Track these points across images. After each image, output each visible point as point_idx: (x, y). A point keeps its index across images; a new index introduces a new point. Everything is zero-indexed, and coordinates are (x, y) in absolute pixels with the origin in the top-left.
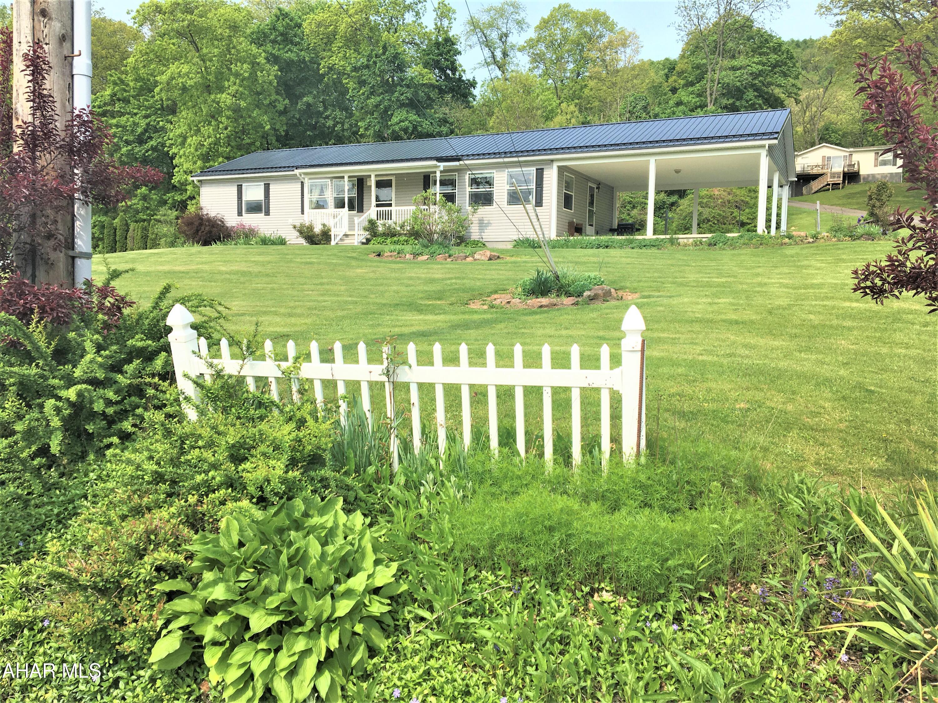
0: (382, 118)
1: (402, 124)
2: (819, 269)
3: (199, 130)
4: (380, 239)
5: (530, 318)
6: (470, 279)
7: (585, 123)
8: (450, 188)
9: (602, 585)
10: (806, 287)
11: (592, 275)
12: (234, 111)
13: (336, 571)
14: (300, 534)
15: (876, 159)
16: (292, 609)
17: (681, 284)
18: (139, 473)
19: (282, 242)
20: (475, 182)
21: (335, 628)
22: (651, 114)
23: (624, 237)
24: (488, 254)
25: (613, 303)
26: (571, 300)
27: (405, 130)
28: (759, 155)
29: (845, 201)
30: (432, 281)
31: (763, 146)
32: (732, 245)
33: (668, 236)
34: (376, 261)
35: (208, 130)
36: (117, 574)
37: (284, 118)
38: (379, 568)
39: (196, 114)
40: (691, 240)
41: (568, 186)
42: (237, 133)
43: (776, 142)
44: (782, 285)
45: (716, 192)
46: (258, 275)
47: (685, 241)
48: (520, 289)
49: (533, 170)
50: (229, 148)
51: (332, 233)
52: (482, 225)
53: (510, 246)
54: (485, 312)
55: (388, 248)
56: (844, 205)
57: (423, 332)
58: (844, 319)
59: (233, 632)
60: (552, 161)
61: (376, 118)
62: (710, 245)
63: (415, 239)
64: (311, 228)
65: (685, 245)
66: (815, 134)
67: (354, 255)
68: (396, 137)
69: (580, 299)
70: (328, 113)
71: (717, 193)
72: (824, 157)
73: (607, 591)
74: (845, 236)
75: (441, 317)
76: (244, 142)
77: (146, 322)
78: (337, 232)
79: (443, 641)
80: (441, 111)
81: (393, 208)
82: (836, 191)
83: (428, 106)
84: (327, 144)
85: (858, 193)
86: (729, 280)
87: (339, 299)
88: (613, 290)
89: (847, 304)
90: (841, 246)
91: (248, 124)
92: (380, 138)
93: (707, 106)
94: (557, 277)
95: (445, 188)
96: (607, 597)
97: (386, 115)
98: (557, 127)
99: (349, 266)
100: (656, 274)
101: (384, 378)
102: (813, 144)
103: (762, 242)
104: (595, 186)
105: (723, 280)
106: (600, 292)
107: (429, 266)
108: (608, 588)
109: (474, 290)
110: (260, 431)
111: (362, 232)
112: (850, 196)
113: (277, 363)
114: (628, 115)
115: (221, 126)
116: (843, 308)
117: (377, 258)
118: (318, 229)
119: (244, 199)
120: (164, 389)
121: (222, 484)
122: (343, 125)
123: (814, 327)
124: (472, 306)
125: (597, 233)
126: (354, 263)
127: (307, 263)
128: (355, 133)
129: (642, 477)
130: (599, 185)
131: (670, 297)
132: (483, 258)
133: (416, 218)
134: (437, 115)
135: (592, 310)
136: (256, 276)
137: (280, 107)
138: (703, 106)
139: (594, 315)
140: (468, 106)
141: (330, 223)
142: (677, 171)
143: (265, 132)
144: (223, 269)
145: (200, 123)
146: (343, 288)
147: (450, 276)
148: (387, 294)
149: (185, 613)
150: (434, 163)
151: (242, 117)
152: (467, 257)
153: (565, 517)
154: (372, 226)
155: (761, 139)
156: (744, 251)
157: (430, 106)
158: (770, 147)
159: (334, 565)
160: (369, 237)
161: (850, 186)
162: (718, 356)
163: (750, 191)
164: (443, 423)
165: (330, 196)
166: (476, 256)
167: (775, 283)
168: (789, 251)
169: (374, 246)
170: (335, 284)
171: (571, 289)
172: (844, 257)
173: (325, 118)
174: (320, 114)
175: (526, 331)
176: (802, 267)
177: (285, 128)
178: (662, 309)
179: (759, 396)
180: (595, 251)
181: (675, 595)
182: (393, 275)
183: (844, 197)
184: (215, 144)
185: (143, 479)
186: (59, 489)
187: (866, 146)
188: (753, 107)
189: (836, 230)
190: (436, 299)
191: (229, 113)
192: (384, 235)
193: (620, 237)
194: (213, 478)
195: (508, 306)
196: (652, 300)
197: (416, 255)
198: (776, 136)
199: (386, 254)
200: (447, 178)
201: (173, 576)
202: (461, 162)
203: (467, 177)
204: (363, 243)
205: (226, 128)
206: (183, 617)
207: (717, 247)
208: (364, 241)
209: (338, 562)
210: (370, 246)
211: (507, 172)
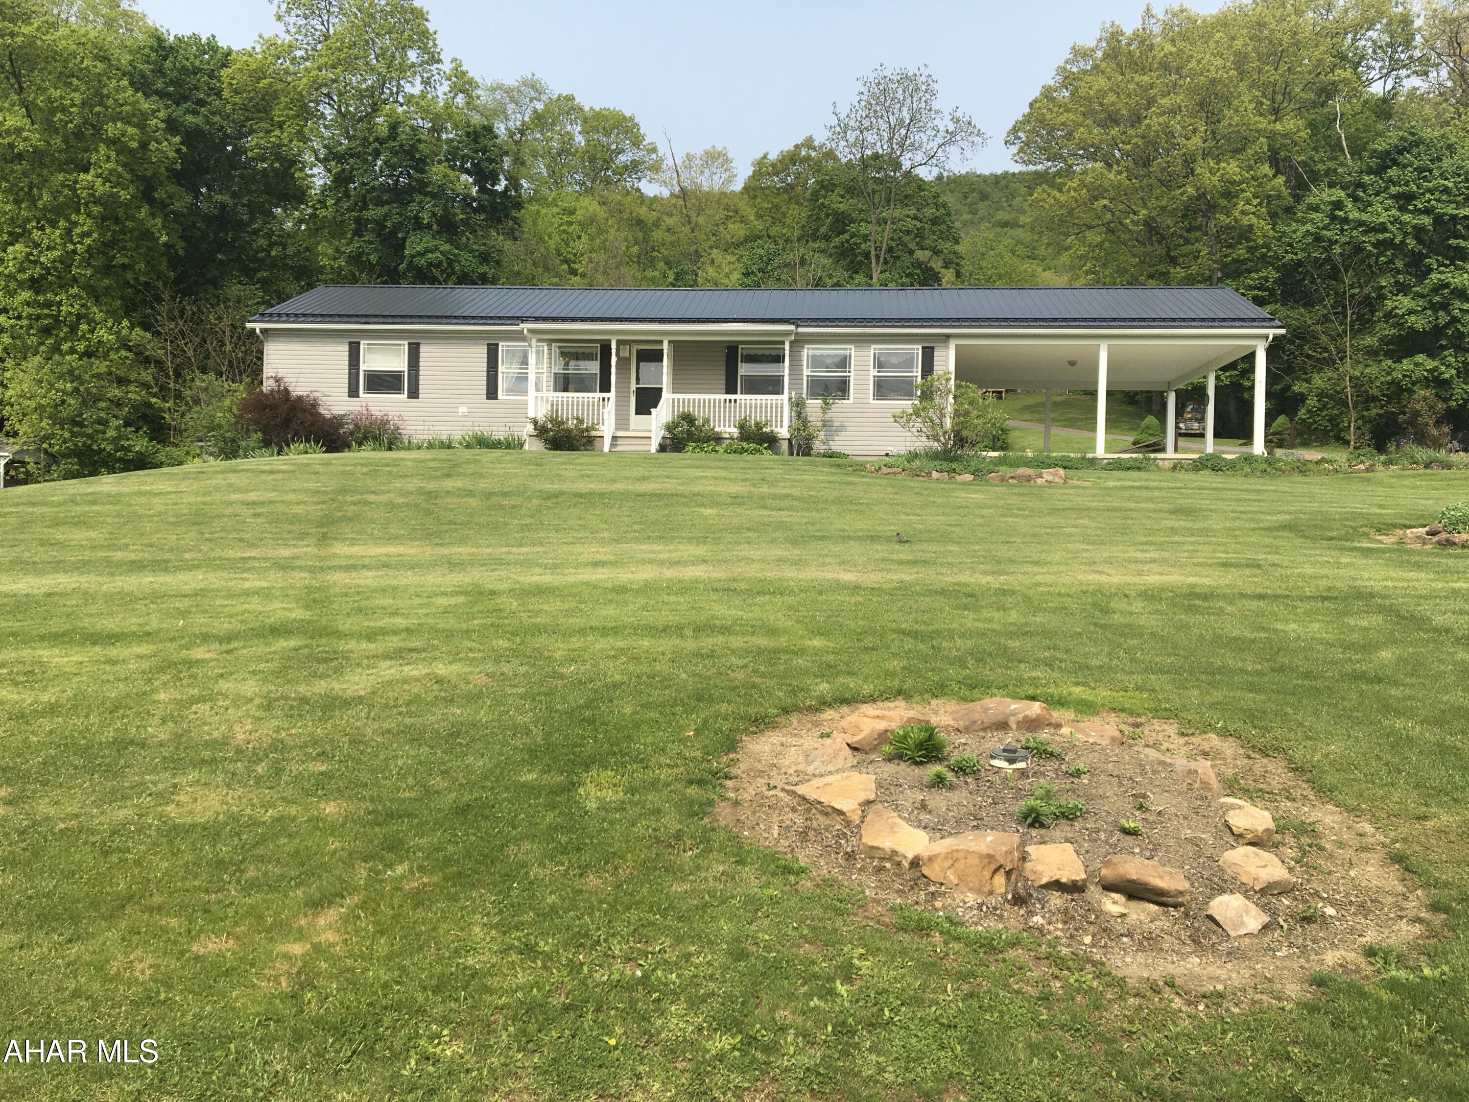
8: (772, 368)
28: (1253, 348)
49: (917, 350)
52: (831, 428)
60: (948, 337)
95: (763, 368)
114: (759, 275)
119: (363, 367)
142: (1072, 363)
155: (1262, 327)
165: (546, 371)
200: (766, 352)
203: (804, 353)
211: (874, 349)
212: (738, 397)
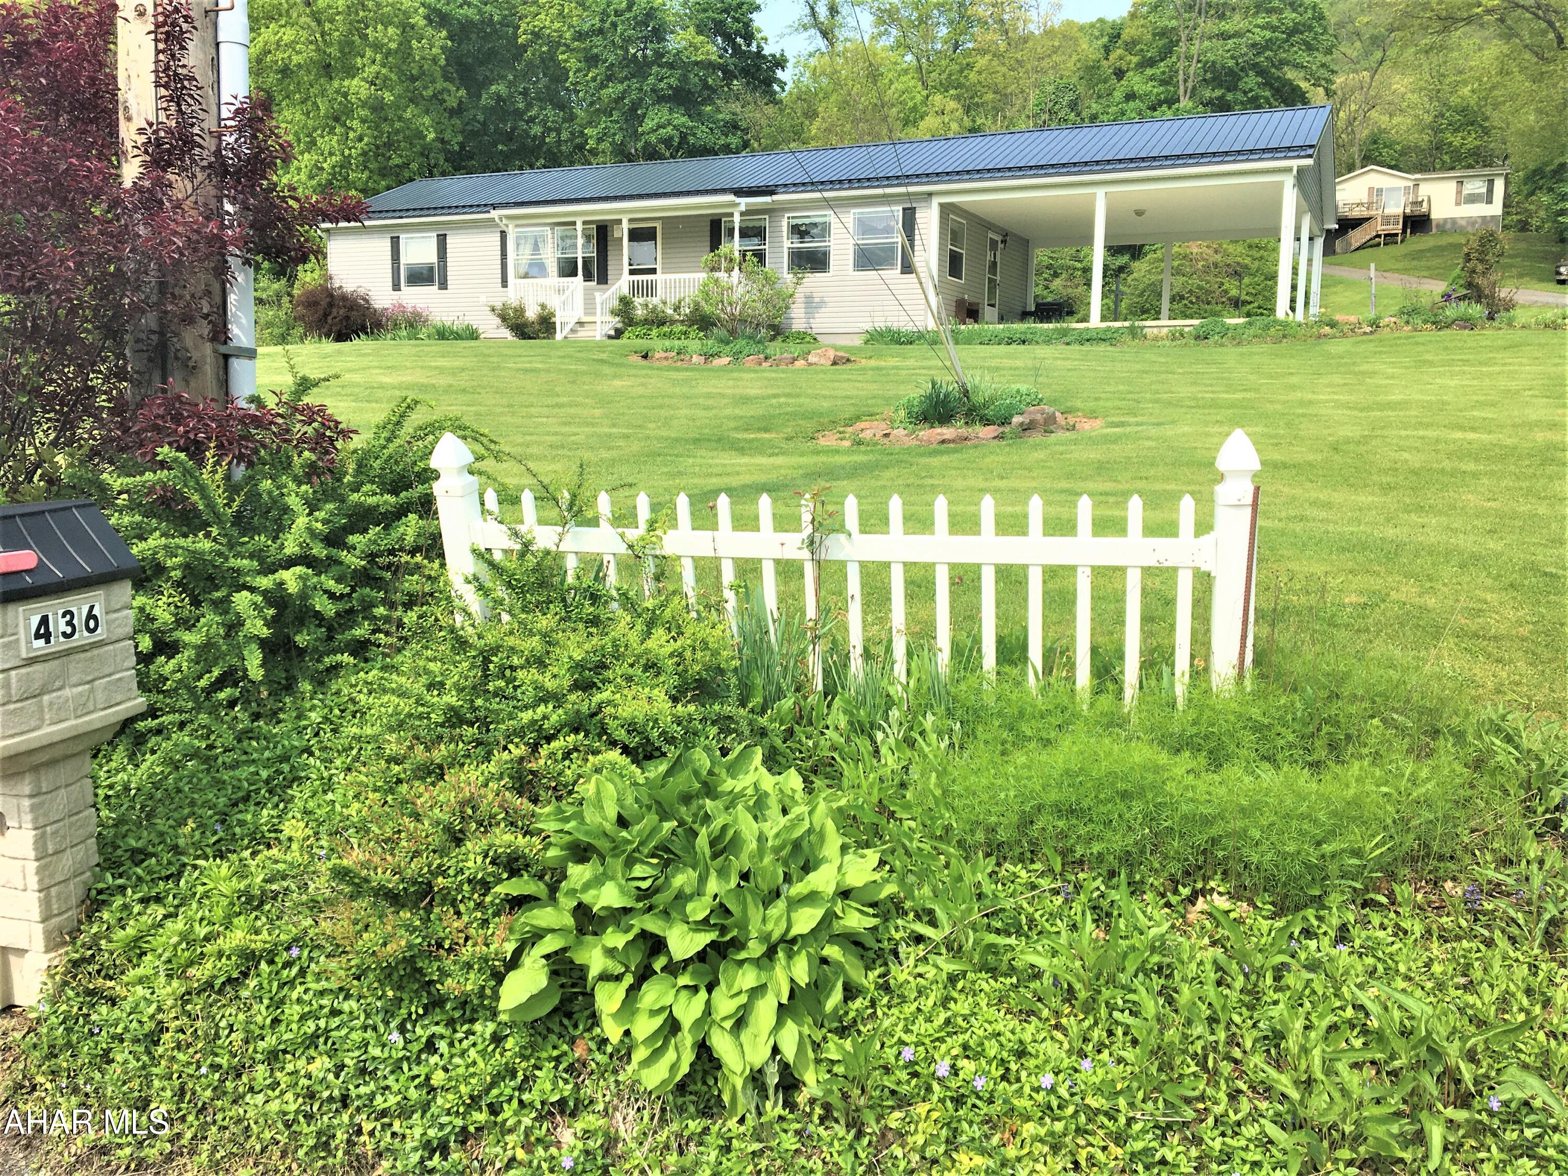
0: (627, 120)
1: (662, 131)
2: (1393, 377)
3: (313, 143)
4: (638, 330)
5: (935, 461)
6: (808, 396)
7: (974, 130)
8: (756, 241)
9: (1212, 884)
10: (1382, 407)
11: (1024, 388)
12: (374, 109)
13: (786, 864)
14: (719, 804)
15: (1459, 192)
16: (726, 922)
17: (1169, 404)
18: (420, 709)
19: (472, 335)
20: (799, 231)
21: (799, 952)
22: (1084, 114)
23: (1051, 326)
24: (831, 354)
25: (1060, 435)
26: (991, 431)
27: (667, 142)
28: (1281, 185)
29: (1406, 264)
30: (745, 400)
31: (1289, 170)
32: (1235, 337)
33: (1127, 324)
34: (643, 368)
35: (328, 142)
36: (426, 870)
37: (457, 122)
38: (847, 858)
39: (307, 114)
40: (1165, 330)
41: (955, 237)
42: (378, 147)
43: (1310, 162)
44: (1339, 405)
45: (1194, 248)
46: (448, 389)
47: (1155, 331)
48: (902, 413)
49: (898, 210)
50: (367, 173)
51: (558, 320)
52: (811, 304)
53: (858, 341)
54: (848, 452)
55: (657, 344)
56: (1406, 270)
57: (764, 484)
58: (1460, 459)
59: (635, 960)
60: (930, 194)
61: (617, 122)
62: (1197, 338)
63: (700, 329)
64: (520, 311)
65: (1156, 339)
66: (1355, 149)
67: (604, 356)
68: (651, 154)
69: (1007, 429)
70: (532, 113)
71: (1195, 250)
72: (1371, 189)
73: (1220, 894)
74: (1425, 322)
75: (780, 460)
76: (391, 163)
77: (377, 464)
78: (564, 318)
79: (964, 974)
80: (727, 110)
81: (659, 277)
82: (1391, 248)
83: (704, 100)
84: (532, 167)
85: (1429, 250)
86: (1248, 395)
87: (598, 430)
88: (1058, 414)
89: (1459, 435)
90: (1420, 340)
91: (397, 132)
92: (623, 155)
93: (1178, 101)
94: (966, 393)
95: (746, 241)
96: (1222, 903)
97: (634, 115)
98: (928, 137)
99: (598, 374)
100: (1121, 387)
101: (805, 554)
102: (1351, 168)
103: (1286, 332)
104: (998, 238)
105: (1238, 396)
106: (1039, 417)
107: (736, 375)
108: (1221, 889)
109: (821, 415)
110: (614, 641)
111: (610, 318)
112: (1417, 255)
113: (620, 530)
114: (1046, 117)
115: (351, 135)
116: (1455, 441)
117: (644, 363)
118: (532, 314)
119: (403, 260)
120: (433, 573)
121: (562, 727)
122: (559, 134)
123: (1415, 472)
124: (822, 442)
125: (1002, 319)
126: (607, 370)
127: (526, 371)
128: (581, 147)
129: (1255, 712)
130: (1006, 236)
131: (1158, 424)
132: (822, 361)
133: (707, 295)
134: (720, 116)
135: (1035, 447)
136: (446, 392)
137: (452, 102)
138: (1171, 101)
139: (1040, 455)
140: (773, 100)
141: (554, 303)
142: (1139, 213)
143: (424, 147)
144: (387, 380)
145: (315, 130)
146: (597, 412)
147: (775, 391)
148: (675, 423)
149: (553, 931)
150: (731, 198)
151: (386, 120)
152: (795, 359)
153: (1150, 777)
154: (624, 309)
155: (1286, 158)
156: (1255, 349)
157: (709, 100)
158: (1301, 171)
159: (784, 853)
160: (620, 325)
161: (1415, 238)
162: (1280, 520)
163: (1250, 246)
164: (903, 628)
165: (550, 256)
166: (812, 358)
167: (1327, 401)
168: (1337, 347)
169: (629, 341)
170: (583, 405)
171: (989, 412)
172: (1429, 357)
173: (527, 122)
174: (519, 114)
175: (936, 482)
176: (1363, 373)
177: (460, 138)
178: (1153, 444)
179: (1376, 583)
180: (1003, 348)
181: (1334, 899)
182: (677, 390)
183: (1405, 256)
184: (342, 167)
185: (429, 718)
186: (258, 739)
187: (1440, 169)
188: (1254, 104)
189: (1409, 313)
190: (759, 430)
191: (363, 113)
192: (646, 322)
193: (1046, 326)
194: (545, 717)
195: (886, 440)
196: (1129, 429)
197: (709, 356)
198: (1310, 151)
199: (657, 355)
200: (751, 224)
201: (514, 873)
202: (775, 197)
203: (785, 223)
204: (610, 337)
205: (360, 139)
206: (549, 937)
207: (1211, 341)
208: (612, 333)
209: (789, 848)
210: (623, 341)
211: (854, 214)
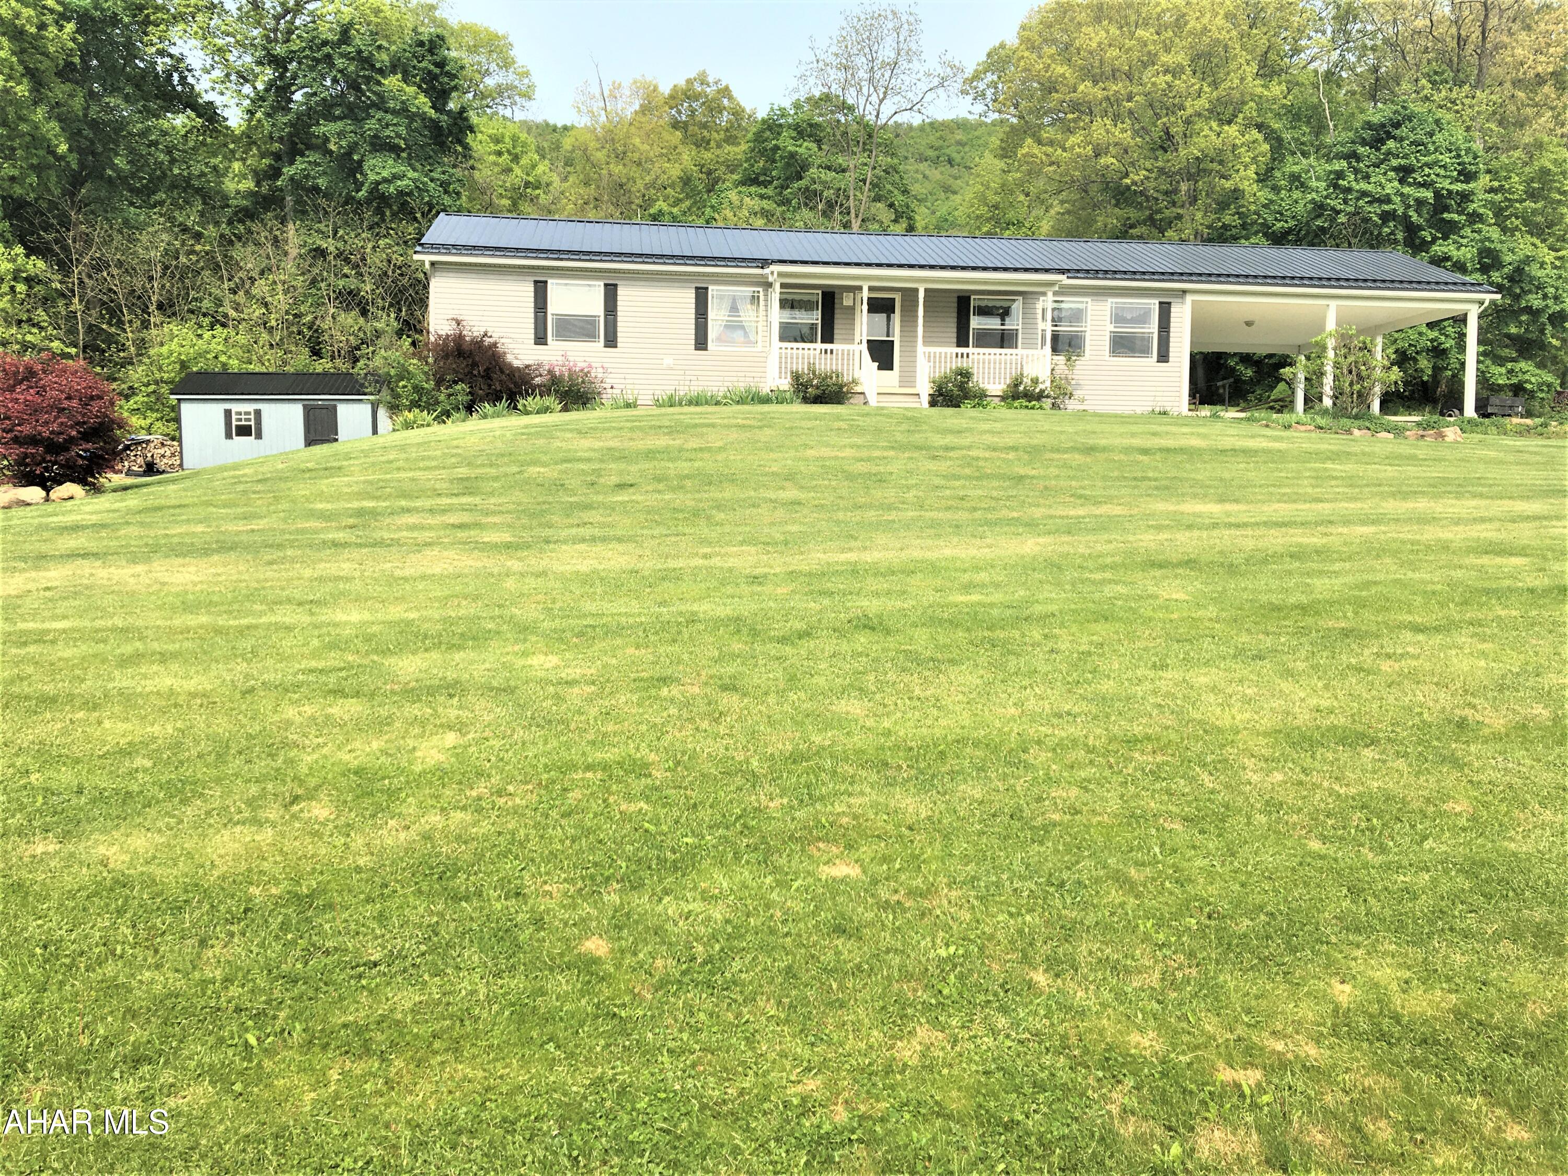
28: (1467, 312)
49: (1154, 304)
60: (1184, 292)
97: (346, 160)
119: (551, 310)
142: (1249, 324)
165: (761, 319)
203: (1039, 306)
211: (1111, 302)
212: (970, 350)
